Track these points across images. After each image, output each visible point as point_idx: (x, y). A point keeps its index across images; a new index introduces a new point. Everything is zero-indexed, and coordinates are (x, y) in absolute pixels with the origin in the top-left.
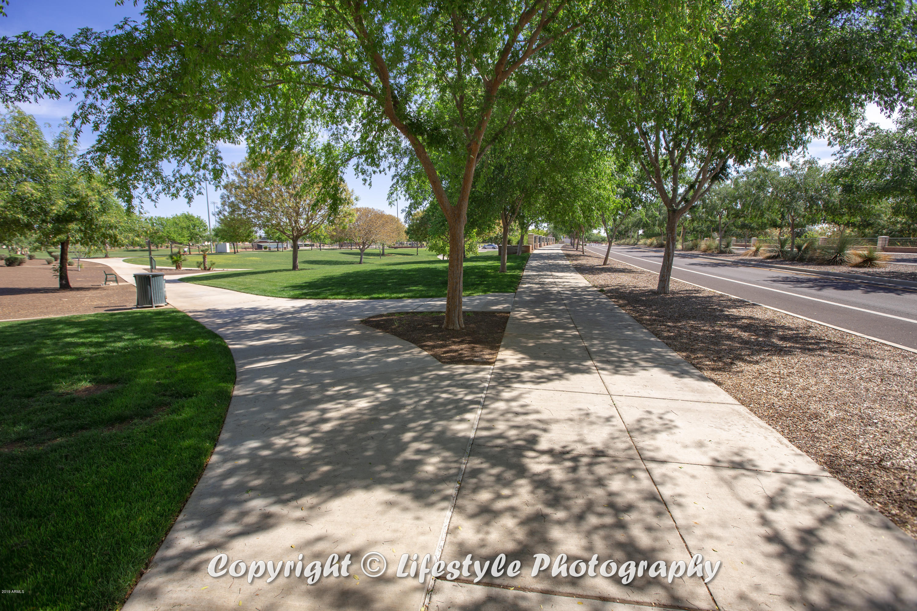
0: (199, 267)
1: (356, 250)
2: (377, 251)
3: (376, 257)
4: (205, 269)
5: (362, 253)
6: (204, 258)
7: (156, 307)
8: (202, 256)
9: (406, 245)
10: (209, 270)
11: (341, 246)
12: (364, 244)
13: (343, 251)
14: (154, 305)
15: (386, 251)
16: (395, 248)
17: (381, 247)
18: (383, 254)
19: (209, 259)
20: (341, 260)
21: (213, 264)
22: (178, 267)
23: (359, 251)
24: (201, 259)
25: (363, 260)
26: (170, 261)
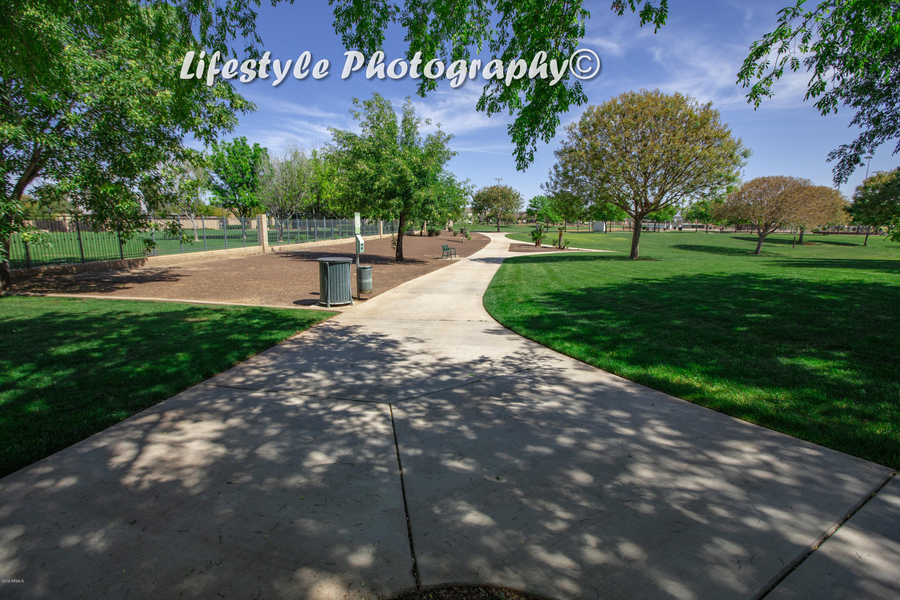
0: (554, 245)
1: (755, 234)
2: (791, 237)
3: (786, 246)
4: (560, 248)
5: (761, 239)
6: (560, 236)
7: (332, 306)
8: (558, 234)
9: (846, 230)
10: (563, 248)
11: (739, 228)
12: (767, 226)
13: (739, 234)
14: (330, 303)
15: (805, 238)
16: (824, 234)
17: (799, 231)
18: (800, 242)
19: (565, 237)
20: (729, 246)
21: (567, 243)
22: (538, 244)
23: (758, 236)
24: (557, 237)
25: (762, 248)
26: (531, 237)
